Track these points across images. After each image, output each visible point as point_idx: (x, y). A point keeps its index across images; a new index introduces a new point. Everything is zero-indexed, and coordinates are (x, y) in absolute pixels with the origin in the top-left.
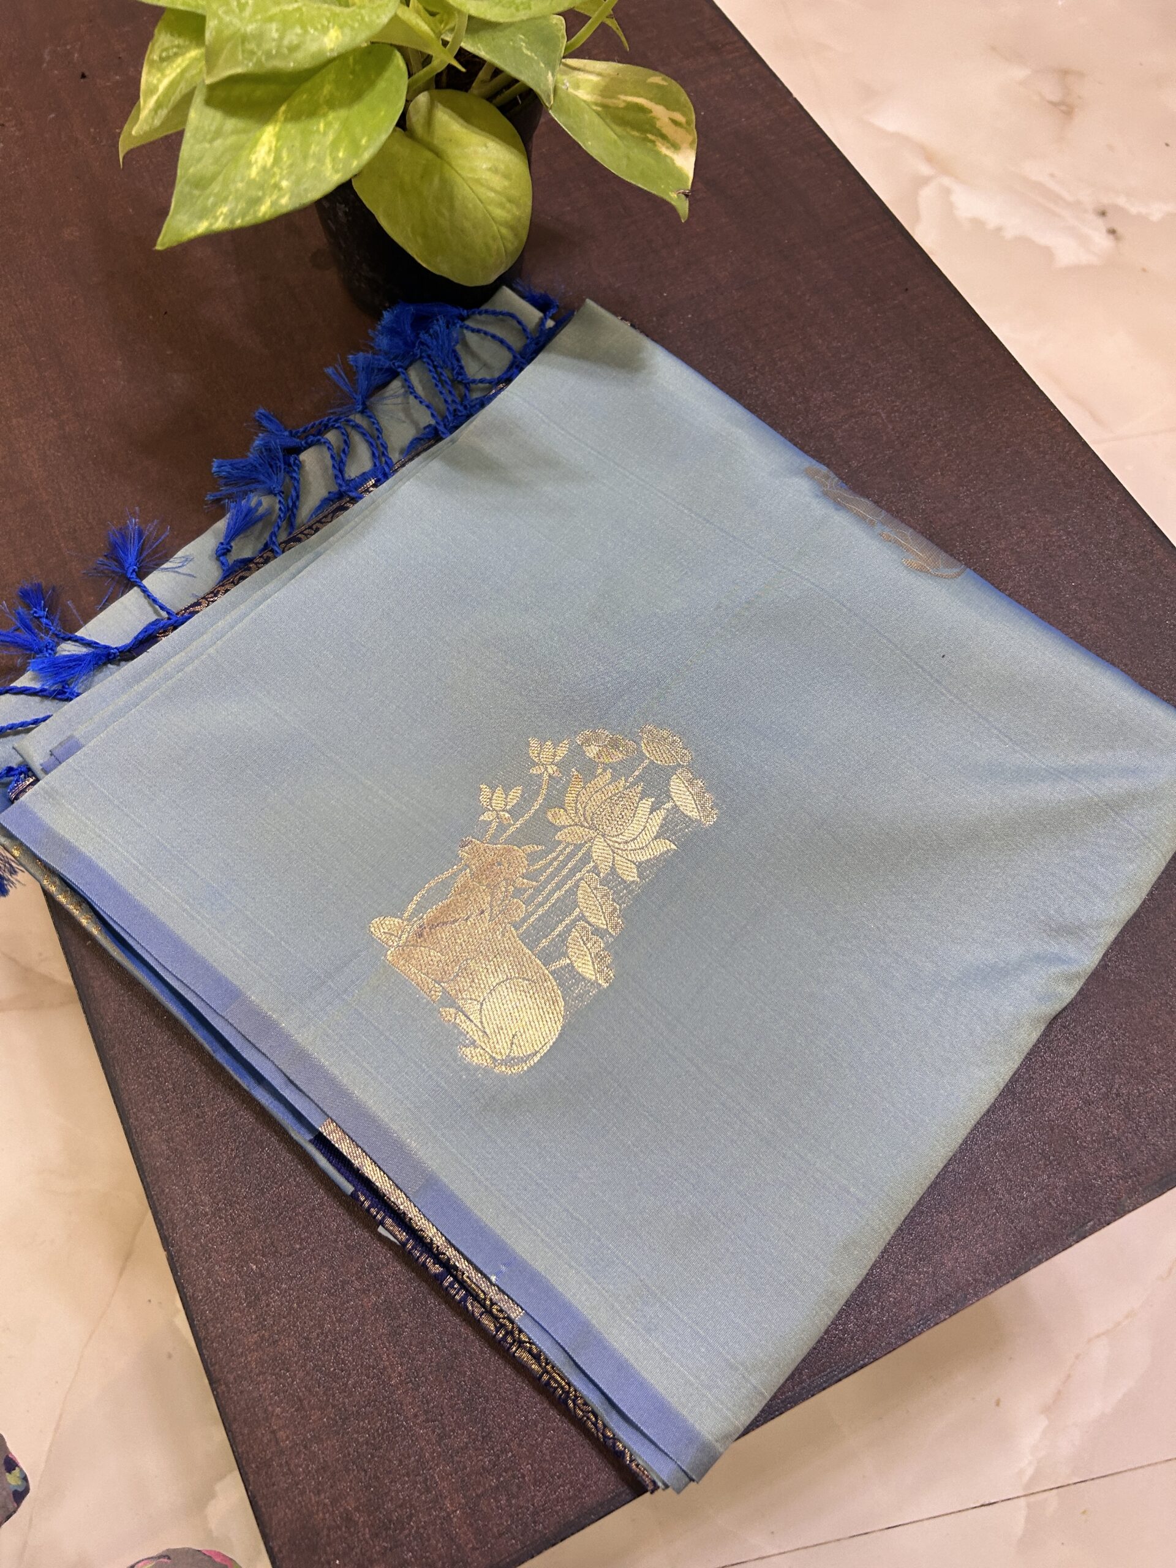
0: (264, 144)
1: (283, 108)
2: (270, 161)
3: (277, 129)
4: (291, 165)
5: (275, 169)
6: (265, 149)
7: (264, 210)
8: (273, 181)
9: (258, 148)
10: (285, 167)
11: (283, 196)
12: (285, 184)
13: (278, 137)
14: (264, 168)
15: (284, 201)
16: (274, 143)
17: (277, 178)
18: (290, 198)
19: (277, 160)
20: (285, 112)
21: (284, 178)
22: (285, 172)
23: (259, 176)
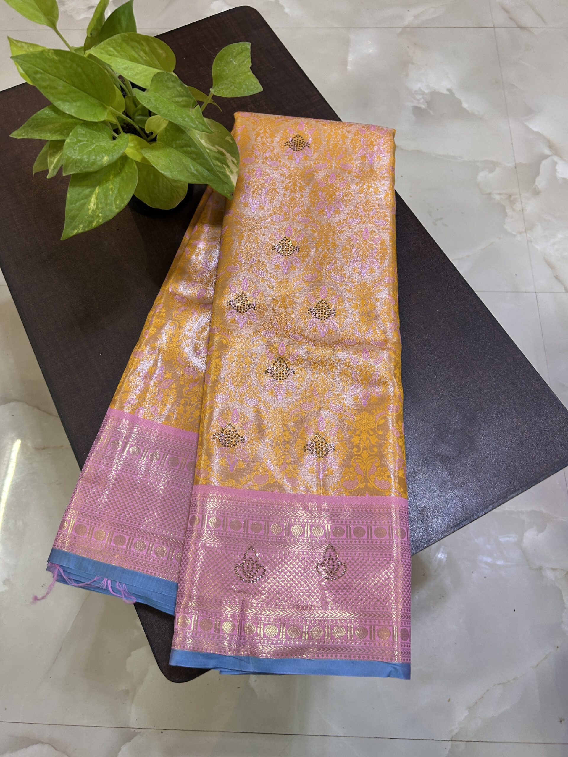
1: (98, 187)
2: (95, 207)
4: (102, 208)
5: (97, 210)
6: (93, 203)
7: (94, 224)
8: (96, 215)
9: (90, 203)
11: (100, 219)
12: (100, 215)
13: (97, 198)
14: (93, 210)
15: (100, 221)
16: (96, 201)
17: (98, 213)
18: (102, 220)
19: (97, 208)
20: (98, 189)
21: (100, 213)
22: (100, 211)
23: (91, 213)
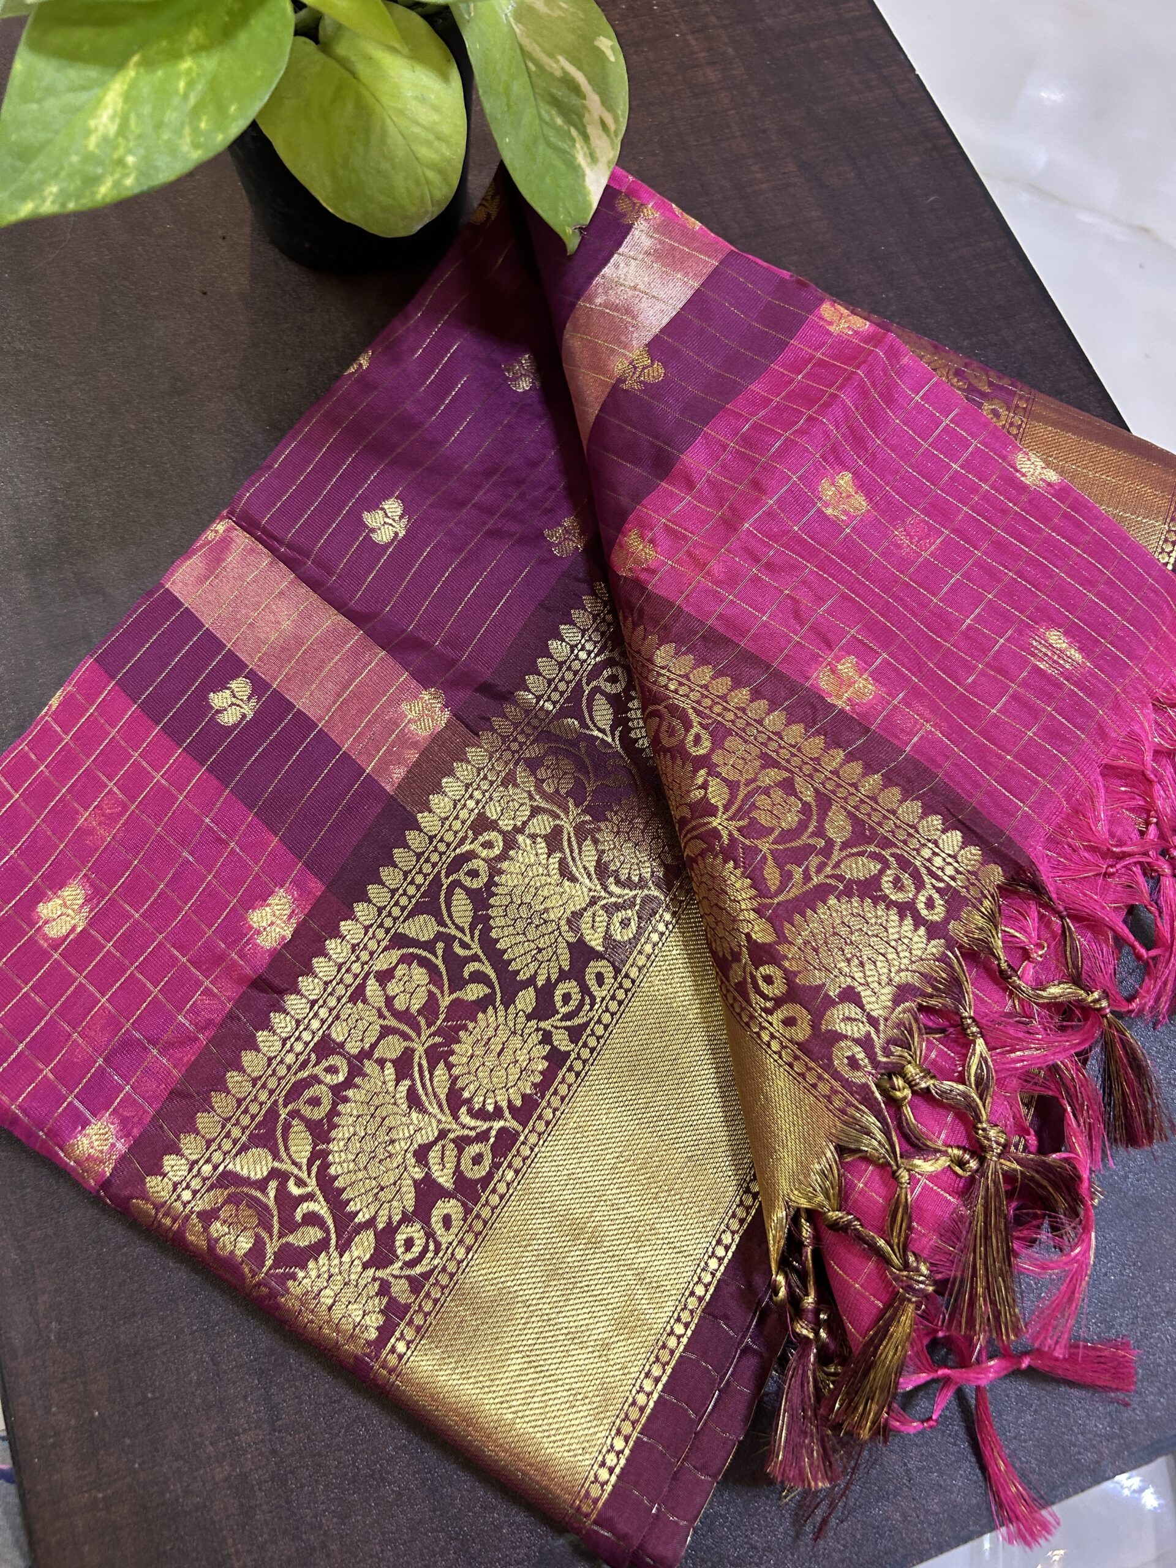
0: (106, 107)
1: (136, 58)
2: (113, 129)
3: (125, 87)
4: (140, 137)
5: (120, 140)
6: (111, 113)
7: (105, 191)
8: (116, 156)
9: (99, 112)
10: (131, 137)
11: (127, 176)
12: (130, 160)
13: (128, 97)
14: (105, 139)
15: (127, 183)
16: (120, 106)
17: (121, 150)
18: (137, 179)
19: (122, 132)
20: (138, 65)
21: (130, 152)
22: (131, 144)
23: (98, 145)
